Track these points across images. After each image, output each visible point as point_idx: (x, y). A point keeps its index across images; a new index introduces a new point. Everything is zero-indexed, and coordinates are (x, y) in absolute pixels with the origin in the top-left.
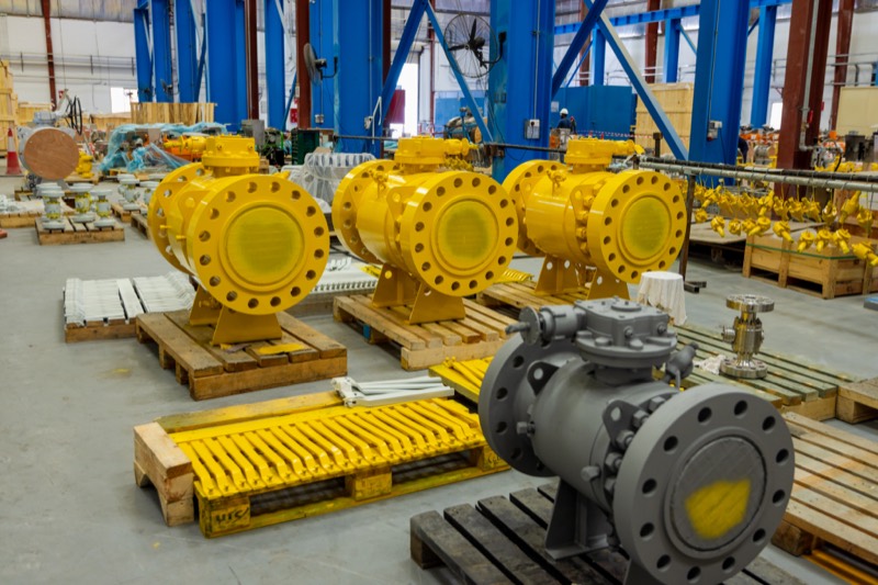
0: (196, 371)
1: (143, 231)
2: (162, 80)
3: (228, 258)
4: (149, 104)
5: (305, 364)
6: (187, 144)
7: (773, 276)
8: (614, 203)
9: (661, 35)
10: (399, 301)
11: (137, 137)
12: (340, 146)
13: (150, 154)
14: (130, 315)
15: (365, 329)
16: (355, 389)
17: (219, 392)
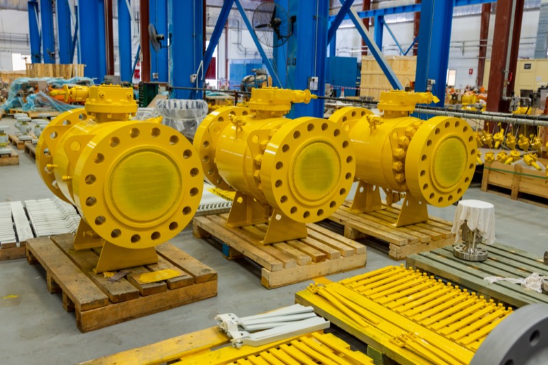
0: (83, 305)
1: (33, 156)
2: (47, 49)
3: (112, 199)
4: (39, 64)
5: (182, 289)
6: (71, 93)
7: (506, 191)
8: (429, 143)
9: (371, 26)
10: (249, 221)
11: (30, 87)
12: (174, 94)
13: (39, 99)
14: (21, 239)
15: (224, 247)
16: (241, 327)
17: (105, 322)
